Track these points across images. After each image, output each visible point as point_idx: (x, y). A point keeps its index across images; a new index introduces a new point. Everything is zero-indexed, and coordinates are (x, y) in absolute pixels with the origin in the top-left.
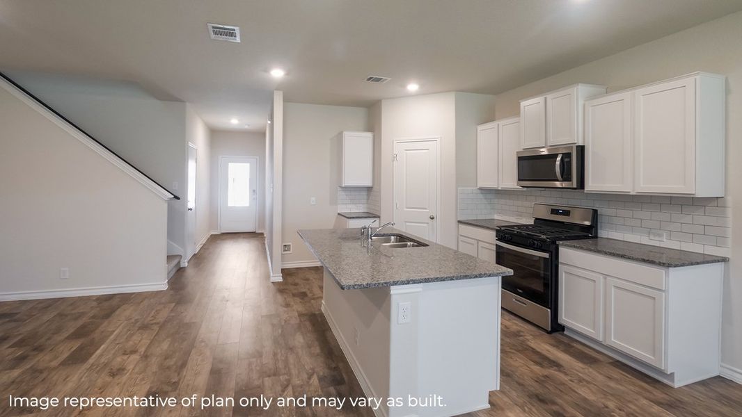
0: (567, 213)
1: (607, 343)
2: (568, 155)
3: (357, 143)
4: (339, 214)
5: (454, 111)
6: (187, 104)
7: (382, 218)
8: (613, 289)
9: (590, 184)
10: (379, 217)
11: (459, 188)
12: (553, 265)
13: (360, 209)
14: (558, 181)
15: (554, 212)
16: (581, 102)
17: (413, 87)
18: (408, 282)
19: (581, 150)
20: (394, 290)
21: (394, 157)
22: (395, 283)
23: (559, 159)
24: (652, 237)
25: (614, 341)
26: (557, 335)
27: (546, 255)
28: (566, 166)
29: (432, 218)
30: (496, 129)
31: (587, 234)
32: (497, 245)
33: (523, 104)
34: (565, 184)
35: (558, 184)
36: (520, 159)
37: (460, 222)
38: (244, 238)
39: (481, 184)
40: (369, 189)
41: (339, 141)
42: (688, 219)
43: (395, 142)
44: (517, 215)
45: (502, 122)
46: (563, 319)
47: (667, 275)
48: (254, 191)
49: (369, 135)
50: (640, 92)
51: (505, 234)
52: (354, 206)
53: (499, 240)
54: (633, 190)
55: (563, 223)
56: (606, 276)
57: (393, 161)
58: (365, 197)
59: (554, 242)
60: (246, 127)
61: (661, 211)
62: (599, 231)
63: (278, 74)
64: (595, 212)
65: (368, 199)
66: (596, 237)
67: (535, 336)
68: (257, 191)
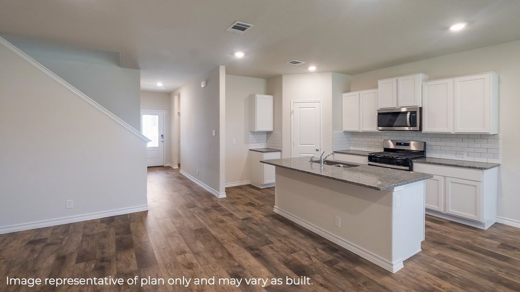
0: (407, 145)
1: (447, 212)
2: (415, 112)
3: (264, 103)
4: (250, 150)
5: (331, 84)
7: (283, 152)
8: (450, 184)
9: (426, 128)
10: (281, 151)
11: (334, 132)
13: (262, 146)
14: (407, 127)
15: (398, 144)
16: (420, 83)
17: (312, 68)
20: (395, 189)
21: (292, 112)
23: (408, 114)
24: (457, 156)
25: (451, 211)
27: (407, 168)
28: (413, 118)
29: (317, 150)
30: (358, 95)
33: (380, 82)
34: (412, 128)
35: (407, 128)
36: (379, 114)
38: (159, 170)
39: (344, 130)
40: (268, 133)
41: (252, 100)
42: (478, 145)
43: (292, 102)
44: (368, 147)
45: (362, 92)
47: (483, 174)
48: (162, 136)
49: (271, 97)
50: (457, 79)
52: (258, 144)
54: (454, 131)
55: (404, 150)
56: (445, 177)
57: (291, 114)
58: (265, 138)
59: (411, 161)
61: (462, 142)
62: (427, 154)
63: (239, 55)
64: (425, 144)
65: (267, 140)
66: (425, 157)
68: (165, 136)
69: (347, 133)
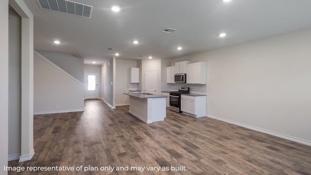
0: (184, 88)
3: (135, 71)
4: (130, 90)
5: (161, 63)
6: (84, 59)
9: (187, 82)
10: (141, 91)
11: (162, 83)
12: (179, 99)
13: (135, 89)
15: (182, 88)
16: (186, 65)
17: (150, 58)
18: (150, 98)
19: (186, 75)
20: (148, 99)
21: (145, 75)
22: (148, 98)
23: (182, 76)
25: (189, 111)
26: (181, 113)
27: (178, 97)
28: (183, 78)
29: (155, 91)
31: (187, 92)
32: (170, 96)
33: (176, 63)
34: (183, 82)
35: (181, 82)
36: (175, 76)
37: (162, 92)
39: (167, 82)
40: (138, 84)
41: (130, 70)
43: (146, 71)
45: (172, 67)
46: (182, 110)
48: (97, 85)
49: (138, 69)
51: (172, 94)
52: (133, 88)
53: (170, 95)
54: (193, 83)
55: (183, 90)
56: (188, 100)
58: (137, 86)
59: (180, 94)
60: (97, 64)
62: (190, 92)
63: (117, 55)
64: (189, 88)
65: (138, 86)
67: (176, 114)
68: (98, 85)
69: (168, 84)
